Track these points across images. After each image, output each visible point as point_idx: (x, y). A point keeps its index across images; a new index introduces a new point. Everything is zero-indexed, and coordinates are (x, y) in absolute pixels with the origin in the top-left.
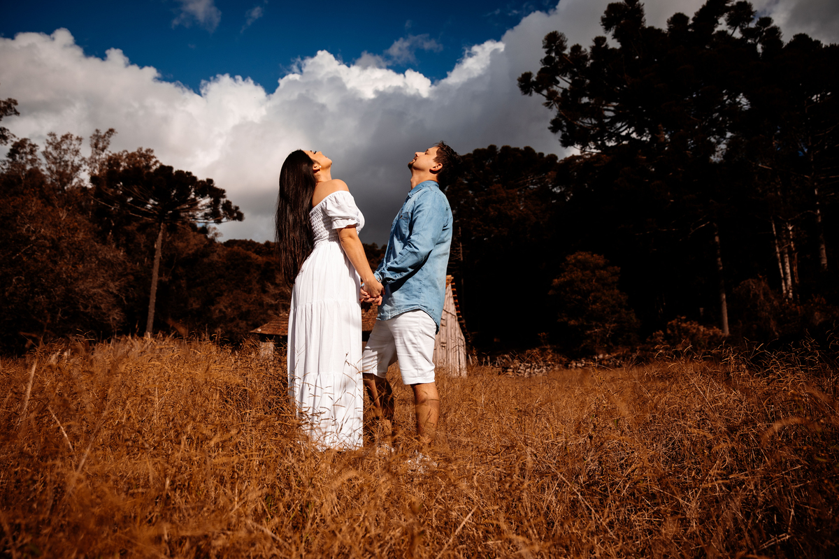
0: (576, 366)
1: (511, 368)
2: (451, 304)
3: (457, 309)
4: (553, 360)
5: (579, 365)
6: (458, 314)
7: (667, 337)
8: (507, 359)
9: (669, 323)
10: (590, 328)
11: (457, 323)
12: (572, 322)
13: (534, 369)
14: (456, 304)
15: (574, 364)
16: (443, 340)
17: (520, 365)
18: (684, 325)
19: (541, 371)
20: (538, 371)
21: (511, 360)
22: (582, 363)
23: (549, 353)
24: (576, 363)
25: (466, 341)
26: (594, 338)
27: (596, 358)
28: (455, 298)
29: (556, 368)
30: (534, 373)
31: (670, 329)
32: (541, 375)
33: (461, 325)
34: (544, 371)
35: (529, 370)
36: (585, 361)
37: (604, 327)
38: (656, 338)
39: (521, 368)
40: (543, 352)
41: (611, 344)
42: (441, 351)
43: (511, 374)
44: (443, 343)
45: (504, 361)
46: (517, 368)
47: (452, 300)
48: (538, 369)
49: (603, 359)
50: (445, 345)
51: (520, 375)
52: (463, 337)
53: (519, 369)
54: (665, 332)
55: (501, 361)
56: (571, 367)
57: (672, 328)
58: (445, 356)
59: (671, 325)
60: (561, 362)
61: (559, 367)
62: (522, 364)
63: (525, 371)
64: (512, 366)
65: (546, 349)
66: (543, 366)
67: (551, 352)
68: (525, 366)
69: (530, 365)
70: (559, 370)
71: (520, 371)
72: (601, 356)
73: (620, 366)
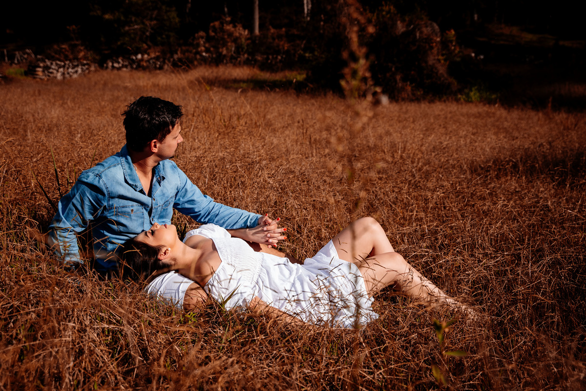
0: (113, 67)
1: (40, 67)
4: (85, 58)
5: (116, 65)
7: (208, 39)
8: (28, 54)
9: (212, 24)
10: (128, 22)
12: (107, 17)
13: (68, 69)
15: (110, 64)
17: (52, 64)
18: (228, 28)
19: (76, 72)
20: (73, 71)
21: (33, 56)
22: (119, 63)
23: (81, 50)
24: (113, 63)
26: (132, 36)
27: (134, 58)
29: (92, 68)
30: (68, 73)
31: (213, 31)
32: (75, 76)
34: (80, 70)
35: (61, 70)
36: (122, 60)
37: (143, 23)
38: (198, 39)
39: (53, 67)
40: (73, 48)
41: (149, 43)
43: (40, 74)
45: (26, 56)
46: (47, 68)
48: (73, 68)
49: (142, 60)
51: (51, 75)
53: (50, 68)
54: (207, 33)
55: (21, 56)
56: (107, 68)
59: (214, 27)
60: (94, 61)
61: (95, 67)
62: (54, 63)
63: (58, 71)
64: (41, 65)
65: (76, 46)
66: (77, 66)
67: (82, 48)
68: (57, 64)
69: (63, 64)
70: (96, 71)
71: (51, 70)
72: (139, 56)
73: (161, 68)
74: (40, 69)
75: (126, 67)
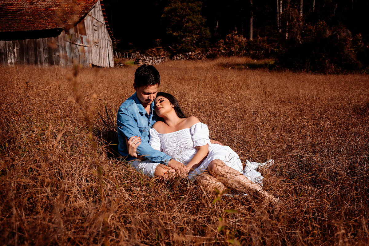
0: (177, 59)
1: (141, 60)
2: (101, 16)
3: (105, 20)
4: (164, 55)
5: (178, 58)
6: (106, 23)
7: (225, 43)
8: (137, 54)
9: (227, 36)
10: (185, 36)
11: (106, 29)
12: (175, 34)
13: (154, 60)
14: (104, 16)
15: (176, 57)
16: (95, 40)
17: (147, 58)
18: (235, 37)
19: (159, 62)
20: (157, 61)
21: (140, 55)
22: (180, 57)
23: (162, 51)
24: (177, 57)
25: (113, 42)
26: (187, 43)
27: (187, 54)
28: (103, 12)
29: (167, 60)
31: (228, 39)
32: (158, 64)
33: (109, 31)
34: (160, 61)
35: (151, 61)
36: (182, 55)
37: (192, 37)
38: (220, 43)
40: (158, 50)
41: (195, 46)
42: (95, 48)
43: (141, 63)
44: (96, 43)
45: (136, 55)
46: (144, 60)
47: (101, 13)
48: (157, 60)
49: (191, 55)
50: (98, 44)
52: (110, 40)
53: (146, 60)
54: (225, 40)
55: (134, 55)
56: (174, 59)
57: (229, 38)
58: (98, 52)
59: (228, 37)
60: (168, 56)
62: (148, 57)
63: (149, 61)
64: (142, 59)
65: (160, 49)
66: (159, 59)
67: (162, 50)
68: (149, 58)
69: (152, 58)
70: (168, 61)
71: (146, 61)
72: (190, 53)
73: (201, 59)
74: (141, 61)
75: (183, 58)
